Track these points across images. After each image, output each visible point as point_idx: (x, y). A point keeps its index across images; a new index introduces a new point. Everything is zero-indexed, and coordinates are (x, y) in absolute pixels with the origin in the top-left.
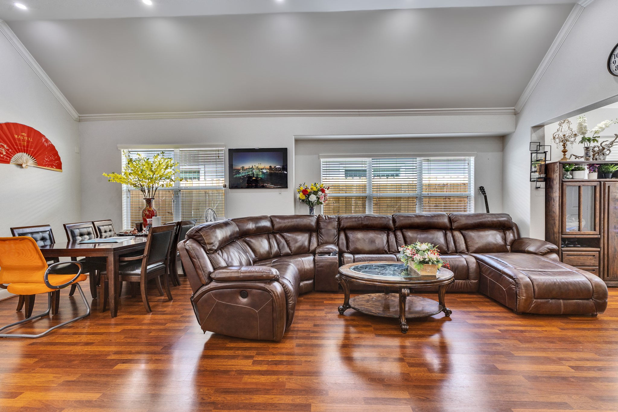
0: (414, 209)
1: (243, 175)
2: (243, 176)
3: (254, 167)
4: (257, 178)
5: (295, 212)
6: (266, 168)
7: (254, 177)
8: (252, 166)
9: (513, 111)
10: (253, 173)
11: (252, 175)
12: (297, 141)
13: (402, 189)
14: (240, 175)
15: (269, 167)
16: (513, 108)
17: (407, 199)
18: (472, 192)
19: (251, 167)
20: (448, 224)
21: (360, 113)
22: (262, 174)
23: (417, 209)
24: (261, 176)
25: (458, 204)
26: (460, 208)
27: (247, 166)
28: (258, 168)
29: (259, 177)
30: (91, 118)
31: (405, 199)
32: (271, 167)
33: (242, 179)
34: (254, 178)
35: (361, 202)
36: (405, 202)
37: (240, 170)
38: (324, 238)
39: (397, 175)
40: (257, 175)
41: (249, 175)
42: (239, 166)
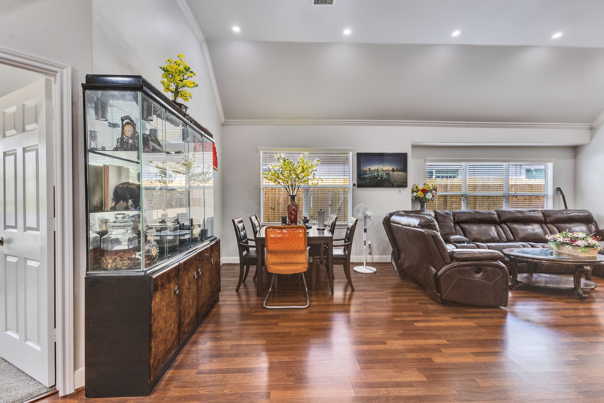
0: (501, 206)
1: (370, 175)
2: (369, 177)
3: (379, 169)
4: (382, 178)
5: (412, 208)
6: (389, 169)
7: (379, 177)
8: (378, 168)
9: (590, 126)
10: (378, 174)
11: (378, 176)
12: (414, 147)
13: (478, 189)
14: (367, 176)
15: (391, 169)
16: (590, 124)
17: (482, 198)
18: (550, 191)
19: (376, 169)
20: (543, 219)
21: (468, 125)
22: (386, 175)
23: (504, 206)
24: (385, 177)
25: (523, 201)
26: (540, 206)
27: (373, 168)
28: (382, 170)
29: (383, 177)
30: (234, 123)
31: (480, 198)
32: (393, 169)
33: (369, 179)
34: (379, 179)
35: (442, 199)
36: (479, 200)
37: (367, 171)
38: (445, 230)
39: (454, 177)
40: (382, 175)
41: (375, 175)
42: (366, 168)
